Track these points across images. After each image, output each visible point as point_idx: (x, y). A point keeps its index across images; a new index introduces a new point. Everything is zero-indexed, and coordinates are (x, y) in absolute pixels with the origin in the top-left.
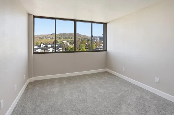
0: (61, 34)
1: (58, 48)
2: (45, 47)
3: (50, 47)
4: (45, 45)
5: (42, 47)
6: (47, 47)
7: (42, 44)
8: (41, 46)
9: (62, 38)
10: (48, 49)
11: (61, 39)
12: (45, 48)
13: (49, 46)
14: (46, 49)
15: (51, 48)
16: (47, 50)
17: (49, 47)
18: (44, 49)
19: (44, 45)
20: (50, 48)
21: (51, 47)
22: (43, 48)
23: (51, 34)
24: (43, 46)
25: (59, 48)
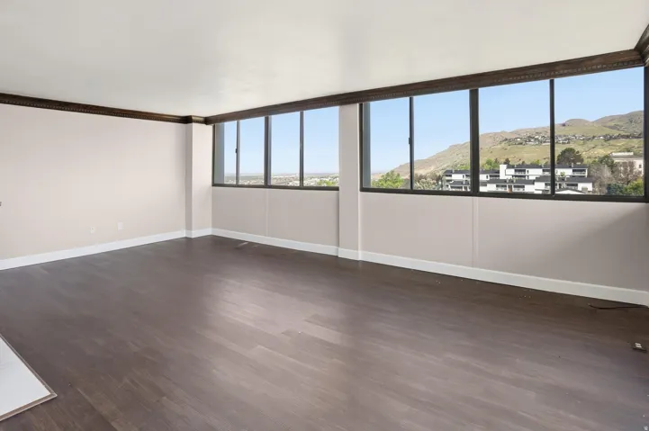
0: (612, 118)
1: (568, 185)
2: (516, 176)
3: (534, 178)
4: (516, 171)
5: (502, 176)
6: (524, 176)
7: (503, 168)
8: (498, 172)
9: (623, 137)
10: (523, 187)
11: (612, 142)
12: (512, 182)
13: (534, 173)
14: (515, 187)
15: (536, 183)
16: (521, 190)
17: (531, 178)
18: (510, 187)
19: (512, 172)
20: (532, 182)
21: (539, 179)
22: (505, 181)
23: (564, 125)
24: (506, 173)
25: (576, 185)
